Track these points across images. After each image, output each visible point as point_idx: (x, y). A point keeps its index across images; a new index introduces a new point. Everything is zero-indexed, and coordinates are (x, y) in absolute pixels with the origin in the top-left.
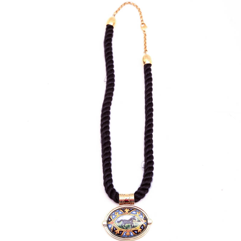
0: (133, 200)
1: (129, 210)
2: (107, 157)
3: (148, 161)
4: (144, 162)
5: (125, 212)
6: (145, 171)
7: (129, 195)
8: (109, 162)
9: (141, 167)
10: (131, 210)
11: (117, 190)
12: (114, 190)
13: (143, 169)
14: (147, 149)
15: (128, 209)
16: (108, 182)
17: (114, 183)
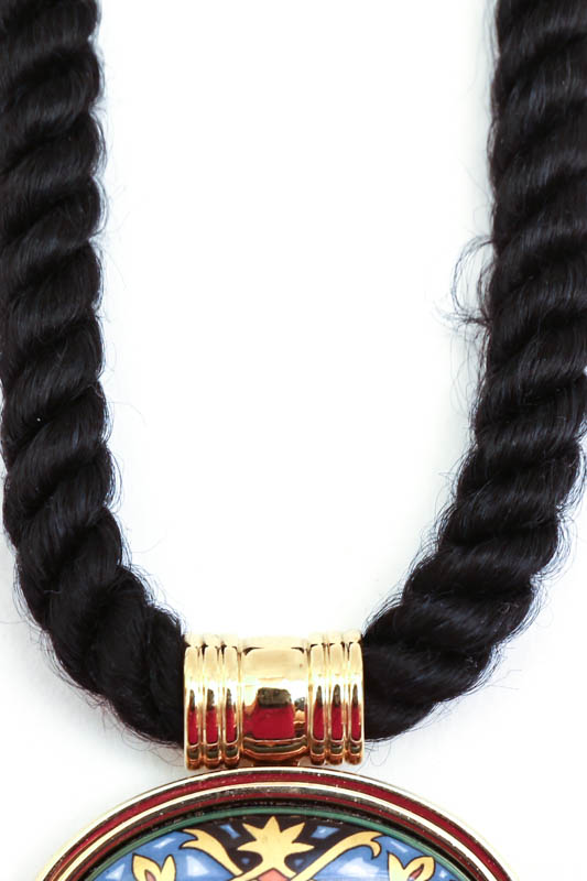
0: (346, 698)
1: (300, 839)
2: (48, 181)
3: (533, 238)
4: (488, 254)
5: (256, 859)
6: (500, 358)
7: (306, 651)
8: (73, 245)
9: (449, 307)
10: (323, 832)
11: (165, 594)
12: (129, 587)
13: (478, 336)
14: (525, 93)
15: (285, 823)
16: (56, 498)
17: (131, 507)
